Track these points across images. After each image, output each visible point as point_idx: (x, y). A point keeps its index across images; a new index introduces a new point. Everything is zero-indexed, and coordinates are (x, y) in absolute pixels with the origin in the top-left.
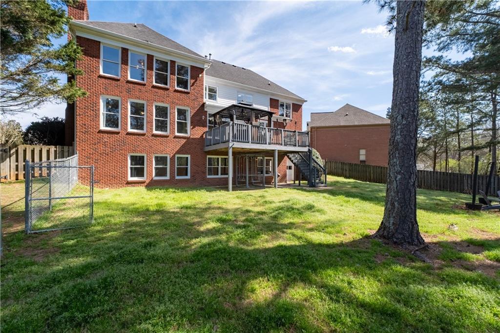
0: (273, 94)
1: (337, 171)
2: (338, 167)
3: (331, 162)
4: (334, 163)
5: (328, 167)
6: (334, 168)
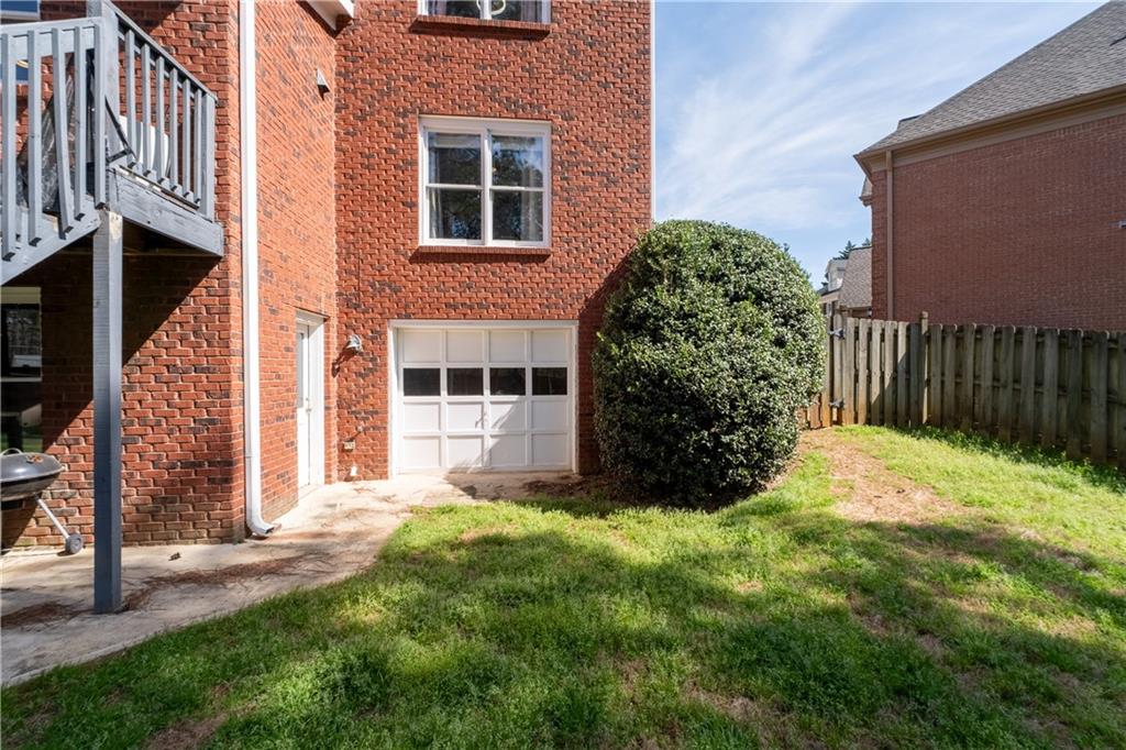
1: (1018, 407)
2: (1028, 376)
3: (959, 340)
4: (989, 342)
5: (936, 370)
6: (986, 382)
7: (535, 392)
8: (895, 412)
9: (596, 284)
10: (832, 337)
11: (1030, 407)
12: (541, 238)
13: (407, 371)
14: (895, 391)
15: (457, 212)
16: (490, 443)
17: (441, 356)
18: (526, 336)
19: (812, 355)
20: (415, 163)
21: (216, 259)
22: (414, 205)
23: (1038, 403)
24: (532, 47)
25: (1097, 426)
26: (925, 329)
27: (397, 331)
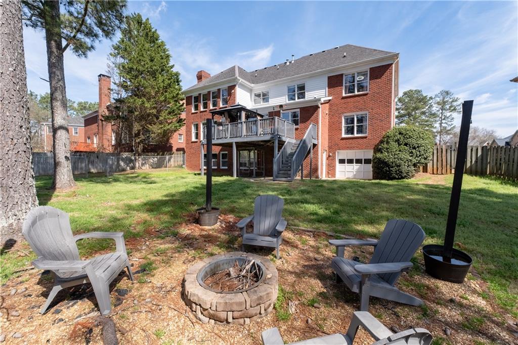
7: (365, 163)
8: (477, 171)
9: (378, 142)
10: (451, 151)
13: (340, 160)
14: (476, 165)
15: (350, 130)
16: (355, 173)
17: (346, 156)
18: (363, 153)
20: (341, 122)
21: (316, 145)
22: (341, 130)
24: (365, 97)
27: (338, 152)
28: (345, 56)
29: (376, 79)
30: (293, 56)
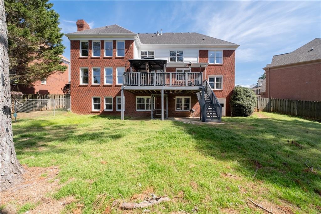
0: (201, 47)
1: (283, 109)
2: (284, 105)
3: (276, 101)
4: (280, 101)
5: (273, 105)
6: (279, 106)
8: (267, 110)
9: (228, 94)
11: (284, 109)
12: (221, 88)
14: (267, 107)
19: (255, 102)
23: (285, 109)
24: (221, 67)
25: (292, 111)
26: (271, 99)
28: (204, 39)
29: (227, 57)
30: (161, 30)
